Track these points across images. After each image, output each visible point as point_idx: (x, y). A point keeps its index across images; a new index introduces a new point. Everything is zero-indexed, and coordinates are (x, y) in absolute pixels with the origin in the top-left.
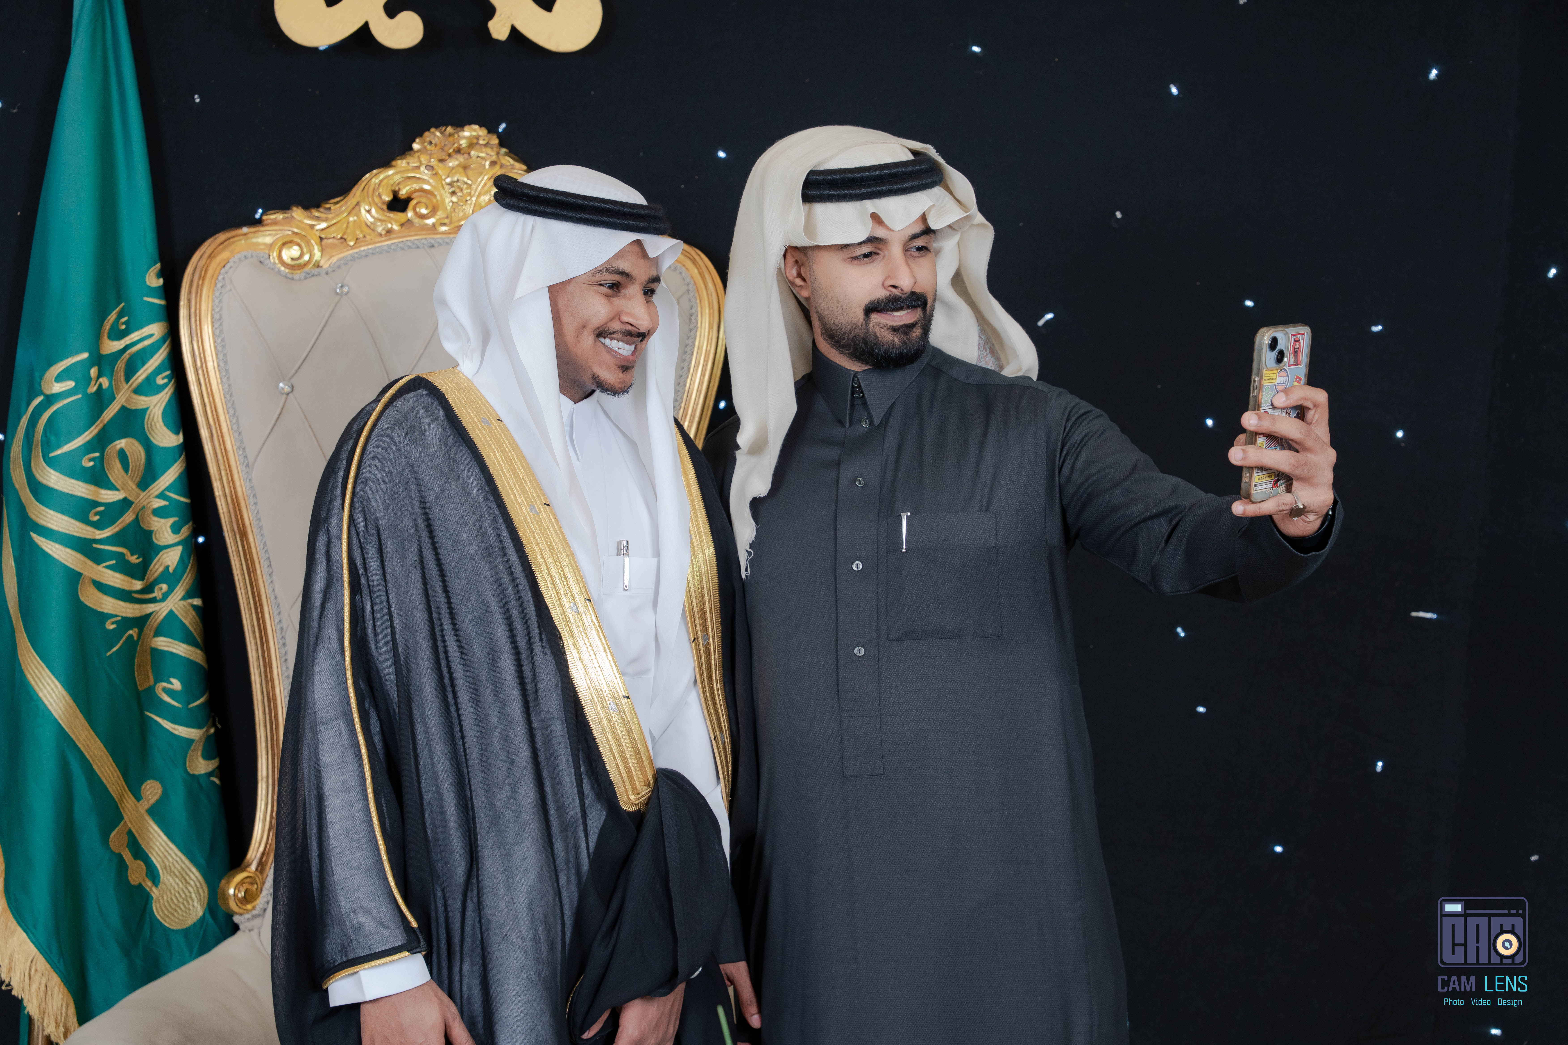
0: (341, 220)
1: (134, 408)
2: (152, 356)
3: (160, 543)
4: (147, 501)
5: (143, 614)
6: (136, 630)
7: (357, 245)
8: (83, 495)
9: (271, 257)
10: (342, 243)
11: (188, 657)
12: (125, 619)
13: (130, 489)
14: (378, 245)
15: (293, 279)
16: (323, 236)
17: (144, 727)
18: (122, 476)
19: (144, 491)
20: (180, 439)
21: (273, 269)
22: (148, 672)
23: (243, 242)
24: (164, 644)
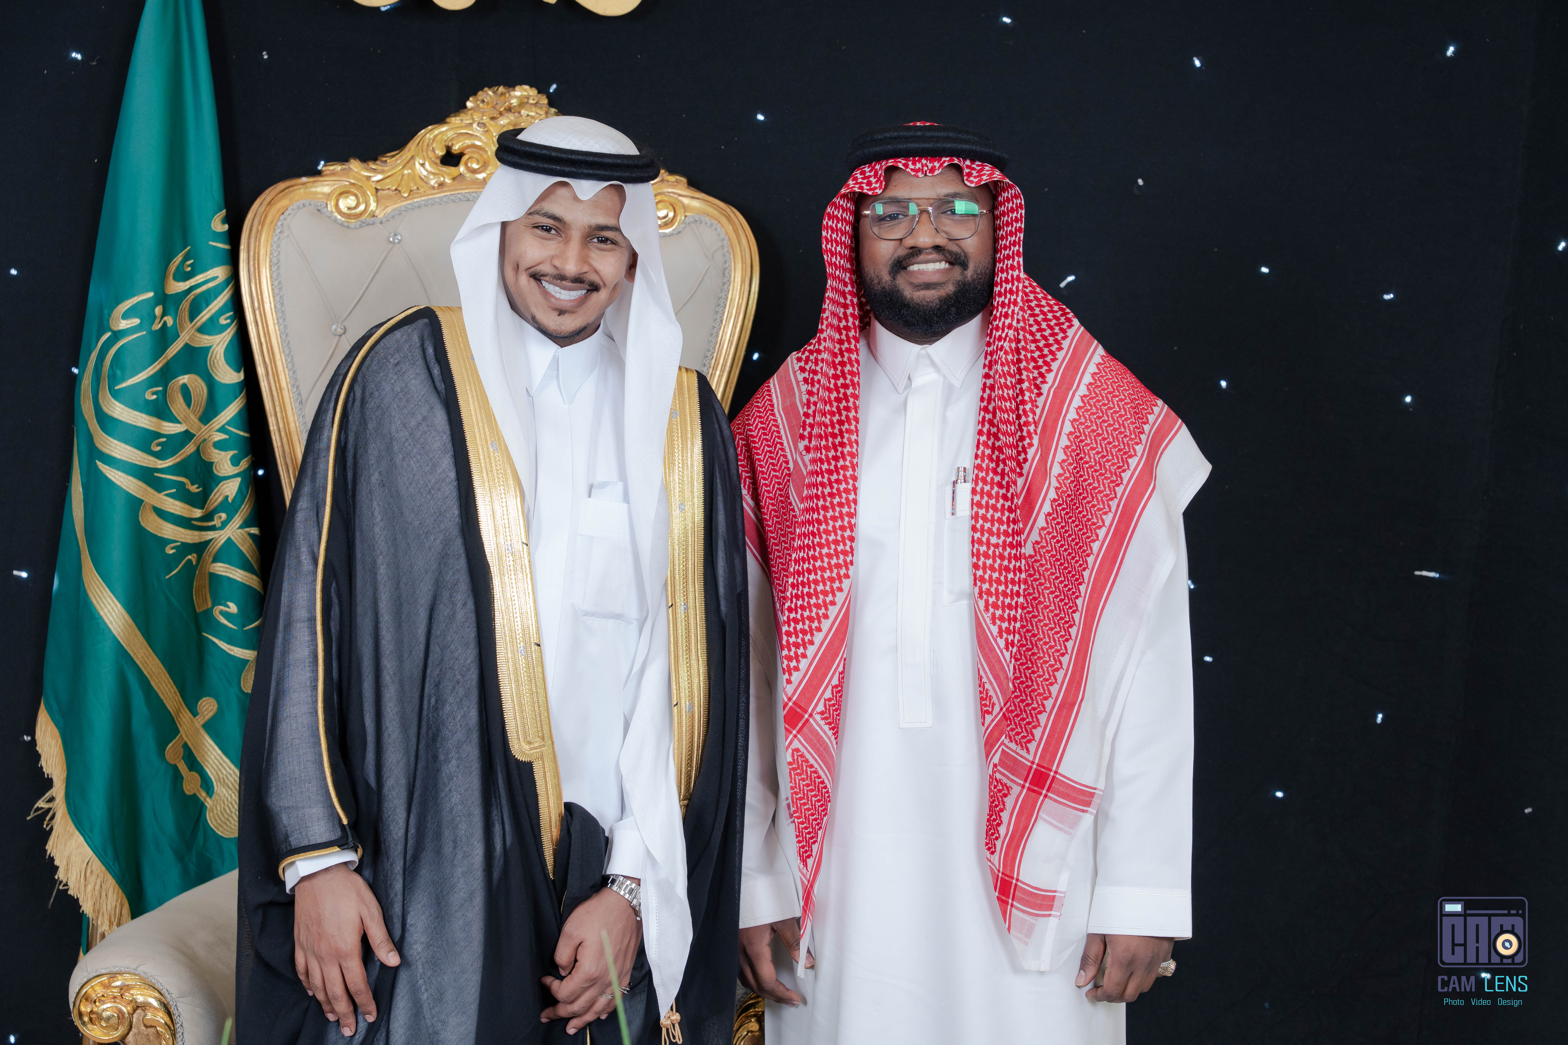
0: (396, 173)
1: (197, 346)
2: (216, 298)
3: (220, 475)
4: (208, 435)
5: (203, 540)
6: (195, 555)
7: (411, 197)
8: (149, 427)
9: (329, 206)
10: (396, 194)
11: (244, 582)
12: (184, 544)
13: (192, 422)
14: (430, 197)
15: (349, 227)
16: (379, 187)
17: (201, 648)
18: (185, 410)
19: (205, 425)
20: (241, 376)
21: (329, 217)
22: (206, 595)
23: (302, 190)
24: (222, 569)
